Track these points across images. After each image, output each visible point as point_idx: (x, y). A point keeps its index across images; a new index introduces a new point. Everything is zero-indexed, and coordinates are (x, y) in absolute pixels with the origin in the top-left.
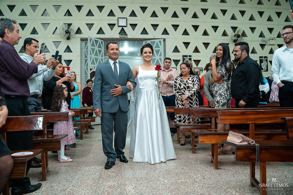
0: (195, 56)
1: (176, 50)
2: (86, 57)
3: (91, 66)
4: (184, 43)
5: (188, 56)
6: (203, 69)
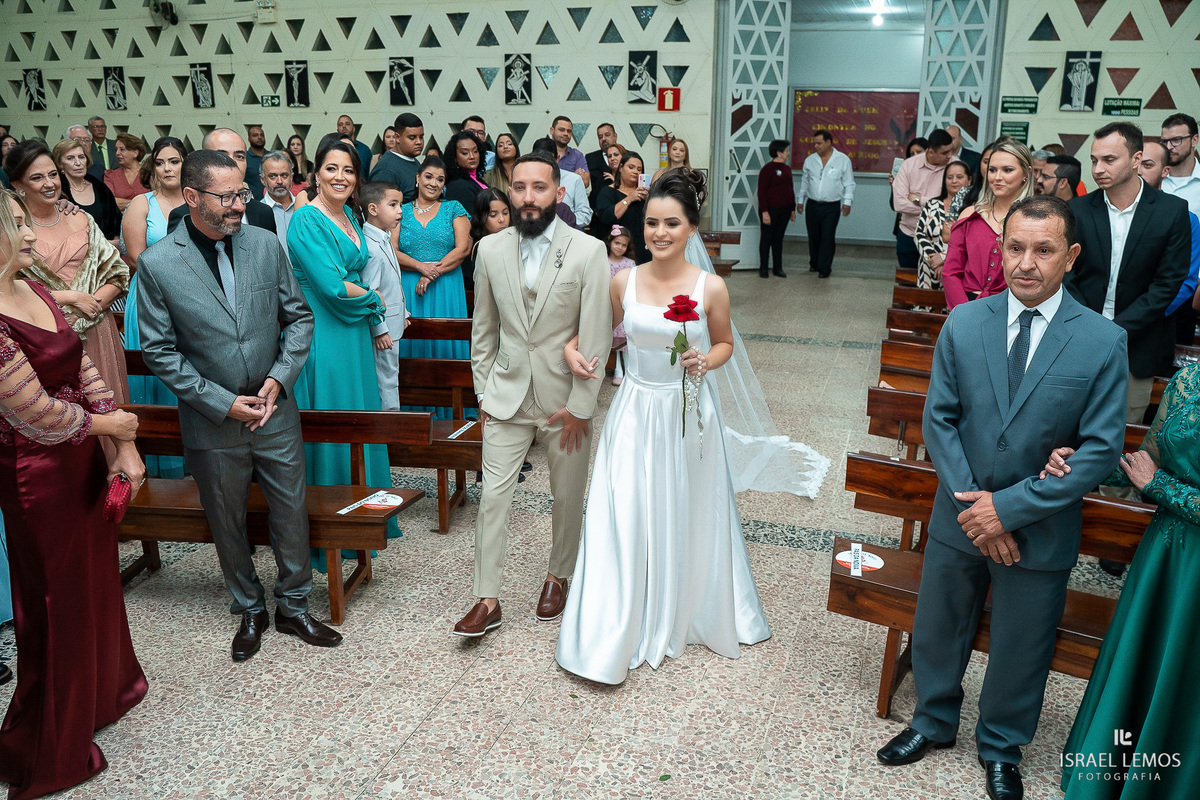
0: (1119, 55)
1: (1046, 30)
3: (737, 89)
5: (1089, 55)
6: (1144, 105)
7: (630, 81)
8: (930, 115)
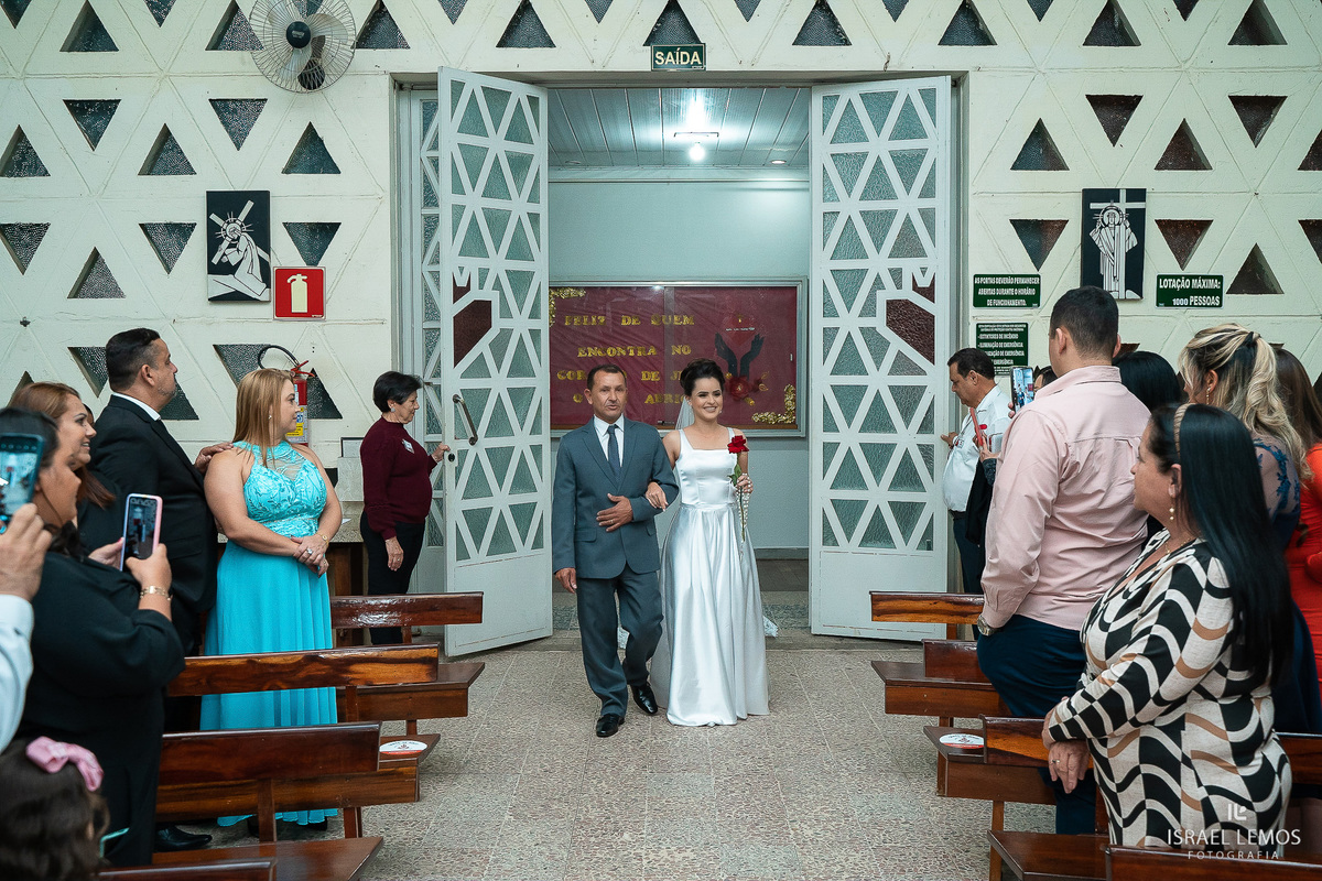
0: (1173, 197)
1: (1039, 151)
2: (430, 198)
3: (461, 269)
4: (1098, 102)
5: (1123, 195)
6: (1227, 286)
7: (211, 254)
8: (835, 314)
